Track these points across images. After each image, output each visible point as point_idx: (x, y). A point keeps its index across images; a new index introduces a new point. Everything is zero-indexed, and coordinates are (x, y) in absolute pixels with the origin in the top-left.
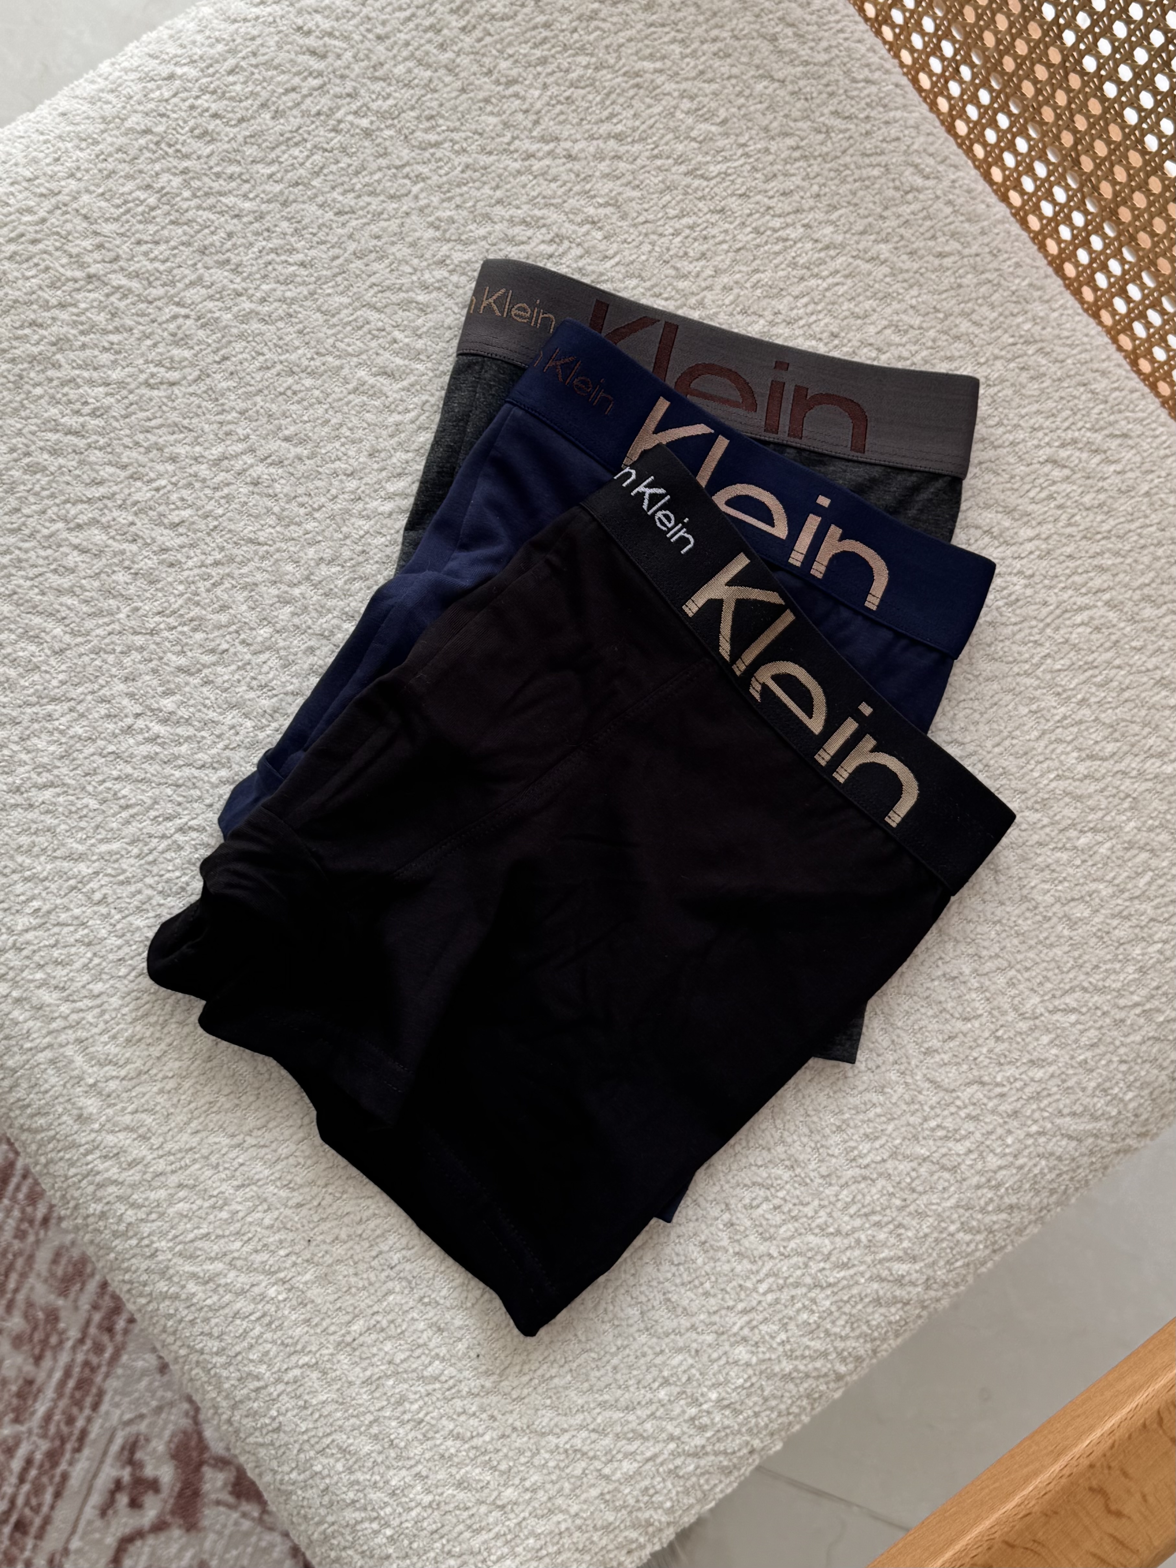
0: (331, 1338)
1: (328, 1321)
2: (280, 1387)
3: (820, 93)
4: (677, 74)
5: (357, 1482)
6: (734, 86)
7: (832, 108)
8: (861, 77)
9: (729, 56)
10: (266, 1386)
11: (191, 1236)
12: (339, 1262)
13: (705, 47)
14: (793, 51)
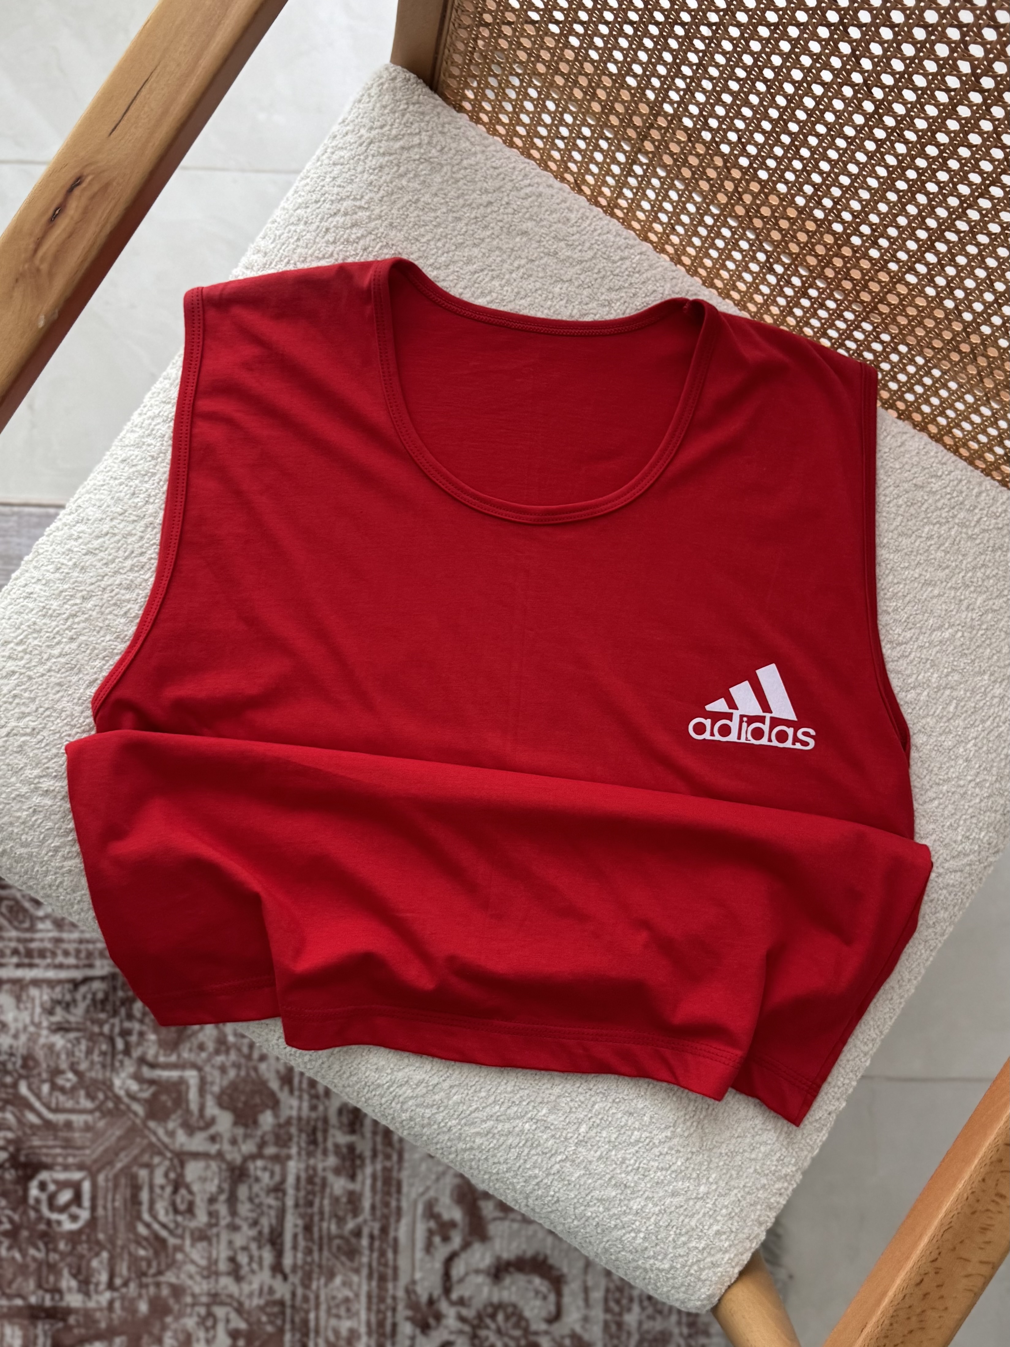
0: (571, 1141)
1: (565, 1132)
2: (551, 1178)
3: (596, 279)
4: (503, 300)
5: (614, 1214)
6: (541, 295)
7: (607, 287)
8: (618, 257)
9: (531, 276)
10: (542, 1181)
11: (468, 1112)
12: (559, 1097)
13: (514, 275)
14: (569, 257)
